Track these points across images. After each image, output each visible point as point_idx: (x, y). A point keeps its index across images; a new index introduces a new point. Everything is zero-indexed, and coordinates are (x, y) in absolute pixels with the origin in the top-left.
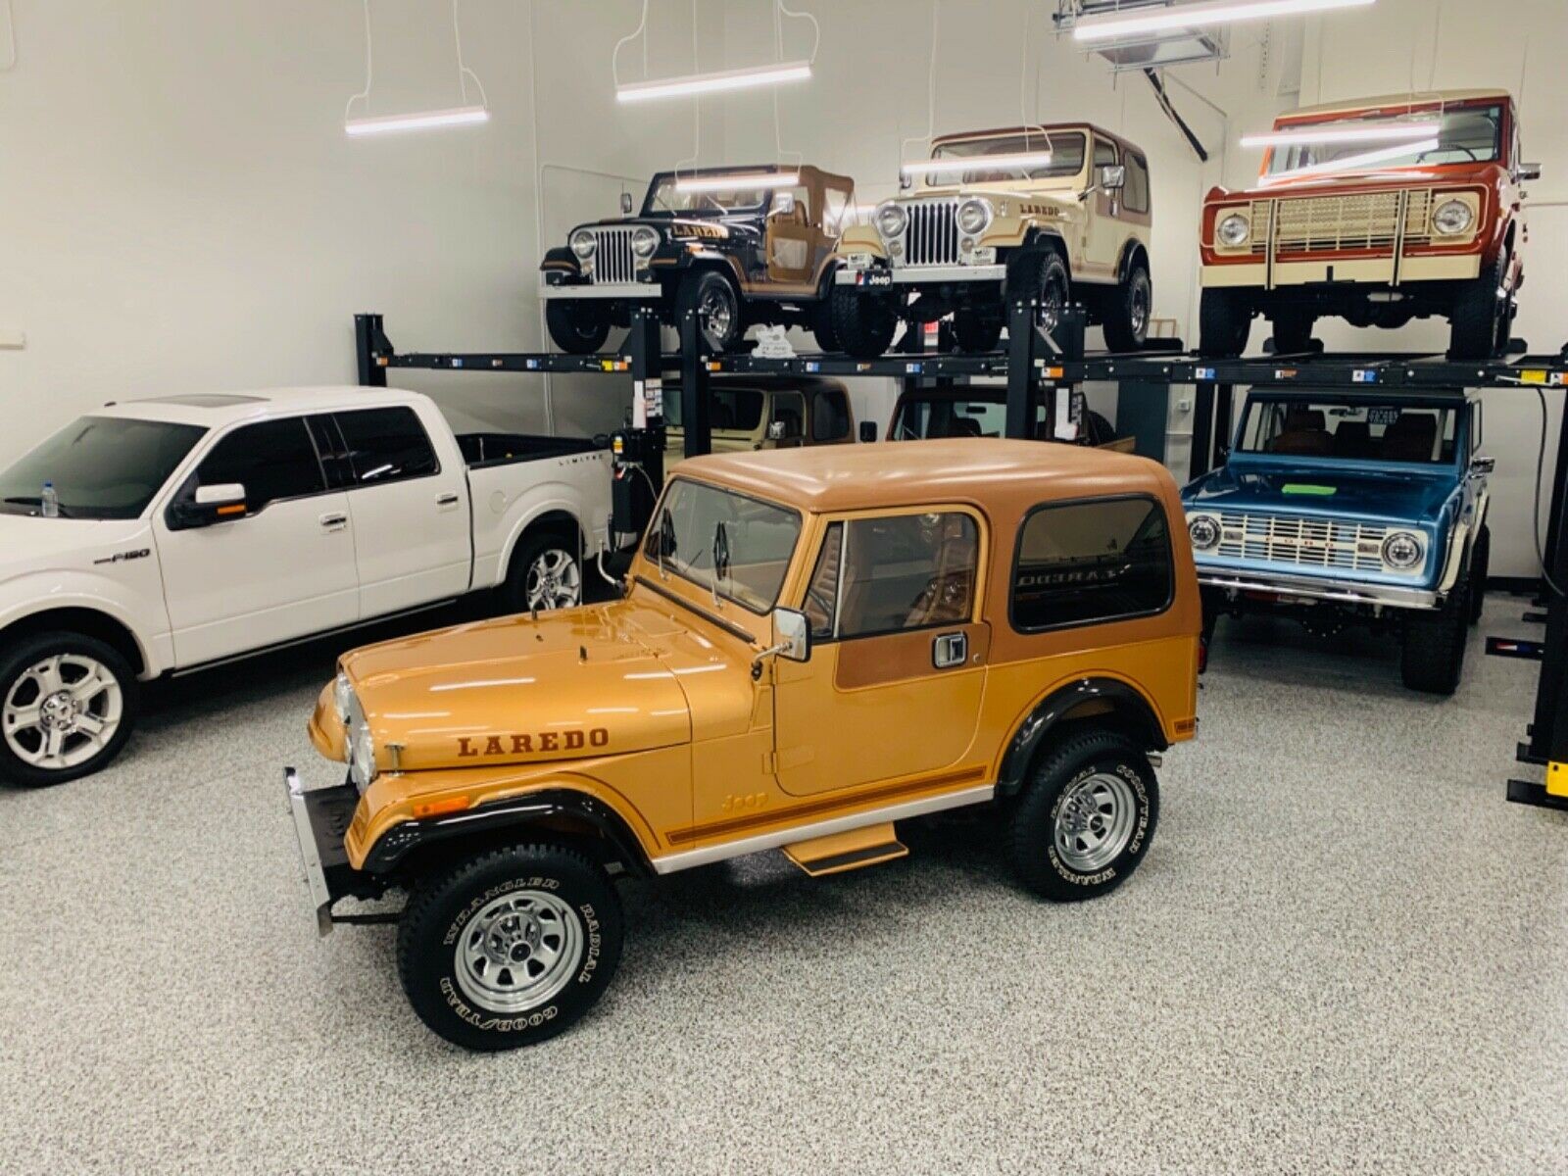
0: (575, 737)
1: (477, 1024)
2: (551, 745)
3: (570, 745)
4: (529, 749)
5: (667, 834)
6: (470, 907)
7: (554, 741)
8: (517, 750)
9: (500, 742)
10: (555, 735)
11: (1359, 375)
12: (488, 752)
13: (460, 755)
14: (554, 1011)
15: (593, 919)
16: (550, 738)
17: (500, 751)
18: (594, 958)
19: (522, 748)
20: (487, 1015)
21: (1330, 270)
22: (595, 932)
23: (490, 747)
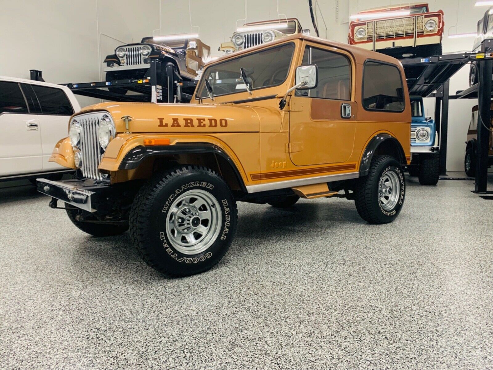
0: (213, 122)
1: (176, 259)
2: (202, 124)
3: (211, 126)
4: (192, 126)
5: (251, 175)
6: (175, 193)
7: (204, 122)
8: (186, 125)
9: (179, 121)
10: (204, 120)
11: (423, 60)
12: (173, 126)
13: (159, 126)
14: (210, 254)
15: (227, 207)
16: (202, 121)
17: (179, 126)
18: (227, 227)
19: (189, 125)
20: (181, 255)
21: (394, 43)
22: (228, 214)
23: (174, 123)
